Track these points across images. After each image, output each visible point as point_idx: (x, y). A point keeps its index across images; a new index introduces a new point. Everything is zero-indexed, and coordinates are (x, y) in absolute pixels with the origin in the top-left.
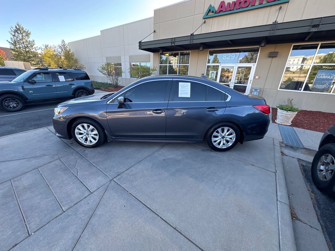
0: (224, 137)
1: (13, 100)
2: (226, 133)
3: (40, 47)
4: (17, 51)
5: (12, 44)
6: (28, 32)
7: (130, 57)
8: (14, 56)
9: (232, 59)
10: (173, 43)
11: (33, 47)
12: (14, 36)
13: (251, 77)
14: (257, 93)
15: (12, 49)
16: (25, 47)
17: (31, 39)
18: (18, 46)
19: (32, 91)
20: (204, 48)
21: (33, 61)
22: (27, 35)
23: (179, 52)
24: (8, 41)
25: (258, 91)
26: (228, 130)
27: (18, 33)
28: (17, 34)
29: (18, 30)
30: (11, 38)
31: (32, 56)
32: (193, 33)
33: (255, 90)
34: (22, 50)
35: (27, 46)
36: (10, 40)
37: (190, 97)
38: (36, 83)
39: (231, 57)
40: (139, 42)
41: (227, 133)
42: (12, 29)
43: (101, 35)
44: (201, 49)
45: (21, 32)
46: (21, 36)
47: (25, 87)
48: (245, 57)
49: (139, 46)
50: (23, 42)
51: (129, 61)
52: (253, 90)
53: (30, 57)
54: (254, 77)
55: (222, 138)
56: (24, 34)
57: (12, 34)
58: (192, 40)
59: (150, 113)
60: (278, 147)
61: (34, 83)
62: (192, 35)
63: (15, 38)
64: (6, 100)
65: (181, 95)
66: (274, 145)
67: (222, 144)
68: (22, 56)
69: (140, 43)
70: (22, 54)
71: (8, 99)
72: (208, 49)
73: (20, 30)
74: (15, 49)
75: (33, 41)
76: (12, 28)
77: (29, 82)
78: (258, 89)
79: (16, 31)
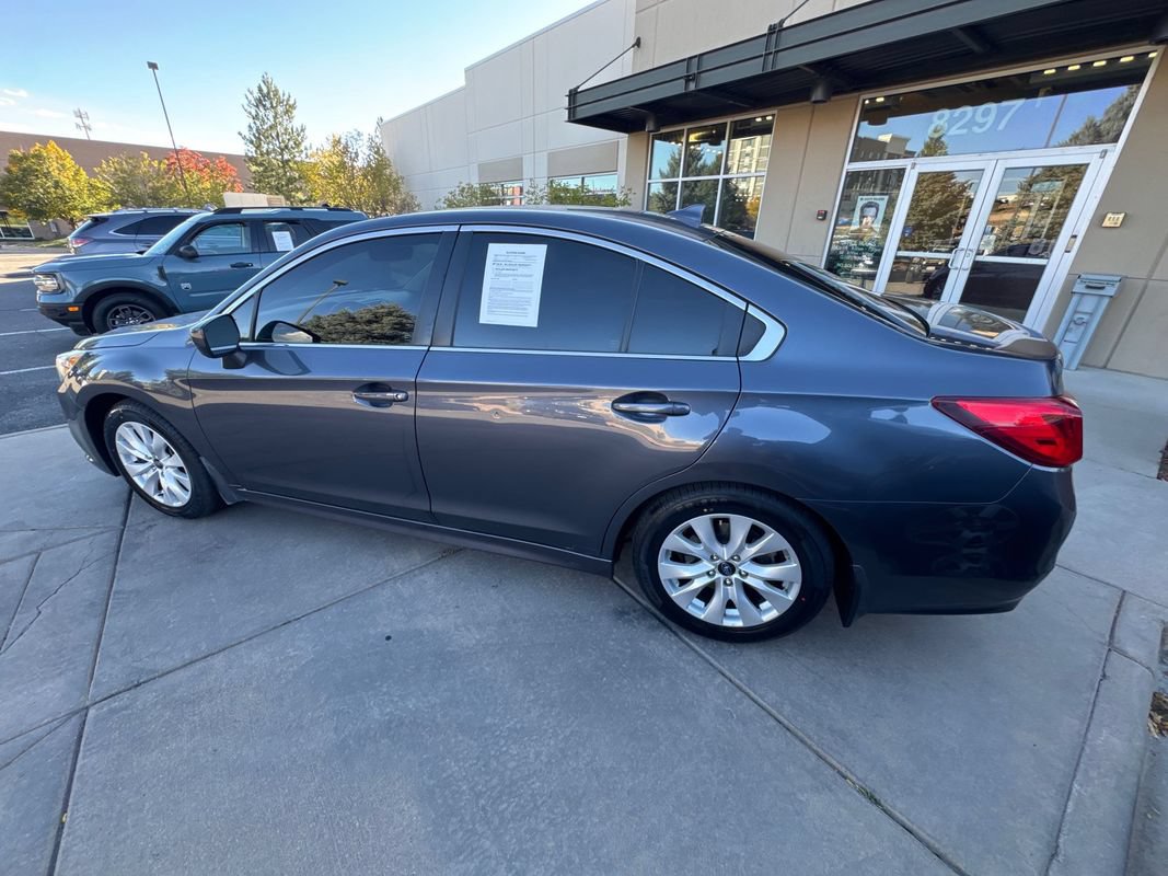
0: (733, 570)
1: (135, 313)
2: (741, 549)
3: (319, 147)
4: (261, 165)
5: (252, 142)
6: (288, 100)
7: (552, 157)
8: (254, 178)
9: (980, 131)
10: (693, 79)
11: (302, 148)
12: (256, 117)
13: (1079, 218)
14: (1098, 305)
15: (251, 159)
16: (279, 148)
17: (296, 123)
18: (265, 147)
19: (188, 285)
20: (835, 91)
21: (297, 190)
22: (287, 112)
23: (728, 120)
24: (240, 134)
25: (1110, 291)
26: (754, 535)
27: (264, 106)
28: (262, 112)
29: (266, 98)
30: (250, 126)
31: (297, 175)
32: (782, 21)
33: (1088, 287)
34: (275, 160)
35: (286, 147)
36: (246, 132)
37: (535, 325)
38: (198, 256)
39: (972, 122)
40: (570, 91)
41: (753, 550)
42: (250, 97)
43: (467, 85)
44: (818, 94)
45: (271, 103)
46: (271, 114)
47: (167, 271)
48: (1087, 128)
49: (569, 109)
50: (278, 135)
51: (546, 175)
52: (1079, 288)
53: (291, 180)
54: (1098, 219)
55: (721, 569)
56: (280, 109)
57: (250, 113)
58: (771, 56)
59: (346, 400)
60: (1139, 670)
61: (193, 257)
62: (776, 30)
63: (258, 123)
64: (117, 312)
65: (490, 312)
66: (1112, 645)
67: (716, 601)
68: (273, 176)
69: (573, 94)
70: (272, 170)
71: (120, 308)
72: (856, 94)
73: (270, 99)
74: (256, 159)
75: (302, 130)
76: (251, 93)
77: (181, 255)
78: (1111, 283)
79: (259, 103)
